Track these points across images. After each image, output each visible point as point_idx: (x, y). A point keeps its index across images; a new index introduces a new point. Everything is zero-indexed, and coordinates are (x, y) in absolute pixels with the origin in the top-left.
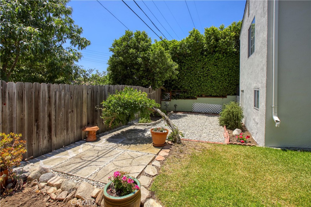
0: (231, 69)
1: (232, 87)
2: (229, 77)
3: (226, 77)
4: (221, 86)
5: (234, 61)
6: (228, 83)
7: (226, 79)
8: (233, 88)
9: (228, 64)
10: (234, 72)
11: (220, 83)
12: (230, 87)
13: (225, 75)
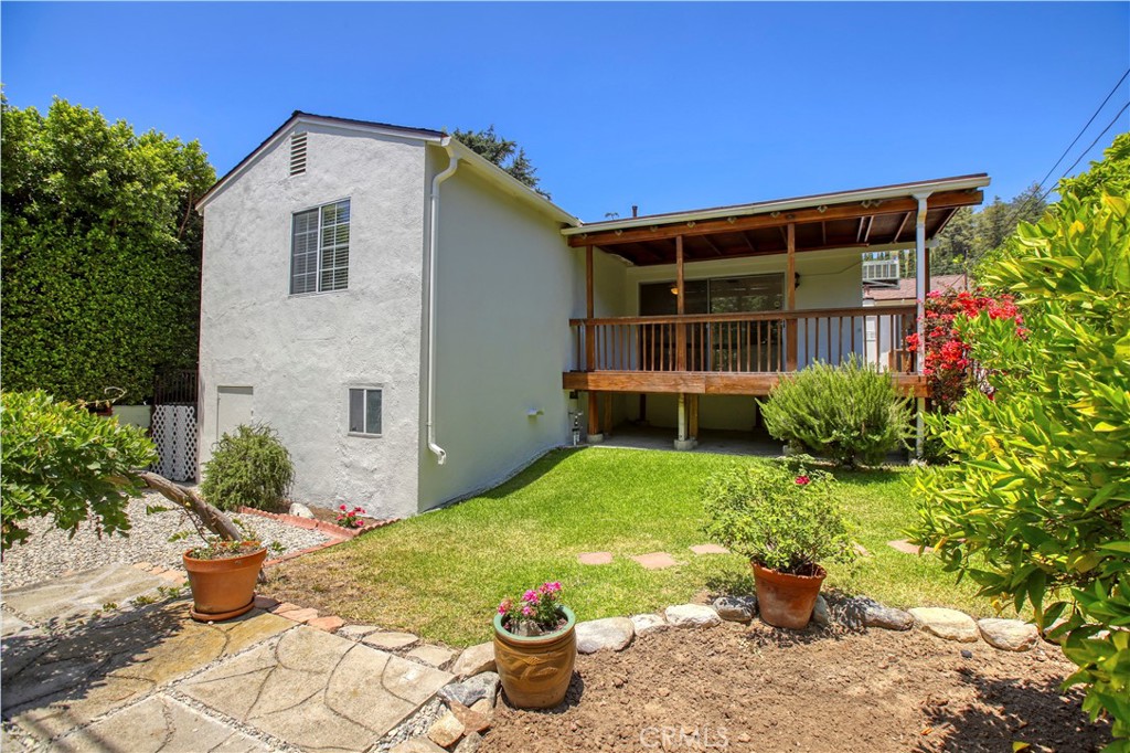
0: (142, 304)
1: (138, 374)
2: (130, 334)
3: (119, 333)
4: (93, 367)
5: (159, 275)
6: (124, 356)
7: (117, 342)
8: (140, 378)
9: (134, 284)
10: (152, 317)
11: (93, 353)
12: (132, 372)
13: (115, 323)
